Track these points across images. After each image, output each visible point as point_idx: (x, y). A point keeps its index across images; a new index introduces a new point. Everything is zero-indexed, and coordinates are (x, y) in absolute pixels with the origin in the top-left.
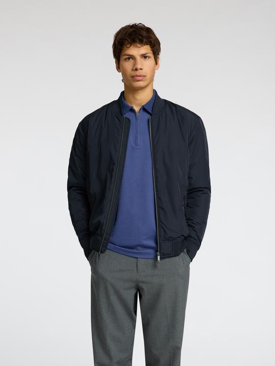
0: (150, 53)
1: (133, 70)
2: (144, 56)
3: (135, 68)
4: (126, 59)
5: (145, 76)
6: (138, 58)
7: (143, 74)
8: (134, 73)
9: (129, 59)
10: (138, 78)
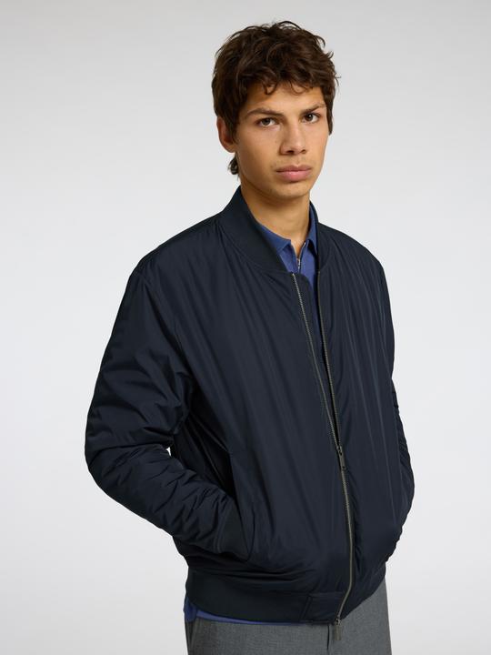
0: (322, 107)
1: (280, 153)
2: (307, 115)
3: (286, 148)
4: (258, 123)
5: (310, 169)
6: (294, 120)
7: (308, 164)
8: (283, 162)
9: (266, 121)
10: (294, 173)
